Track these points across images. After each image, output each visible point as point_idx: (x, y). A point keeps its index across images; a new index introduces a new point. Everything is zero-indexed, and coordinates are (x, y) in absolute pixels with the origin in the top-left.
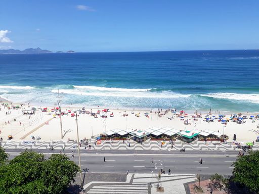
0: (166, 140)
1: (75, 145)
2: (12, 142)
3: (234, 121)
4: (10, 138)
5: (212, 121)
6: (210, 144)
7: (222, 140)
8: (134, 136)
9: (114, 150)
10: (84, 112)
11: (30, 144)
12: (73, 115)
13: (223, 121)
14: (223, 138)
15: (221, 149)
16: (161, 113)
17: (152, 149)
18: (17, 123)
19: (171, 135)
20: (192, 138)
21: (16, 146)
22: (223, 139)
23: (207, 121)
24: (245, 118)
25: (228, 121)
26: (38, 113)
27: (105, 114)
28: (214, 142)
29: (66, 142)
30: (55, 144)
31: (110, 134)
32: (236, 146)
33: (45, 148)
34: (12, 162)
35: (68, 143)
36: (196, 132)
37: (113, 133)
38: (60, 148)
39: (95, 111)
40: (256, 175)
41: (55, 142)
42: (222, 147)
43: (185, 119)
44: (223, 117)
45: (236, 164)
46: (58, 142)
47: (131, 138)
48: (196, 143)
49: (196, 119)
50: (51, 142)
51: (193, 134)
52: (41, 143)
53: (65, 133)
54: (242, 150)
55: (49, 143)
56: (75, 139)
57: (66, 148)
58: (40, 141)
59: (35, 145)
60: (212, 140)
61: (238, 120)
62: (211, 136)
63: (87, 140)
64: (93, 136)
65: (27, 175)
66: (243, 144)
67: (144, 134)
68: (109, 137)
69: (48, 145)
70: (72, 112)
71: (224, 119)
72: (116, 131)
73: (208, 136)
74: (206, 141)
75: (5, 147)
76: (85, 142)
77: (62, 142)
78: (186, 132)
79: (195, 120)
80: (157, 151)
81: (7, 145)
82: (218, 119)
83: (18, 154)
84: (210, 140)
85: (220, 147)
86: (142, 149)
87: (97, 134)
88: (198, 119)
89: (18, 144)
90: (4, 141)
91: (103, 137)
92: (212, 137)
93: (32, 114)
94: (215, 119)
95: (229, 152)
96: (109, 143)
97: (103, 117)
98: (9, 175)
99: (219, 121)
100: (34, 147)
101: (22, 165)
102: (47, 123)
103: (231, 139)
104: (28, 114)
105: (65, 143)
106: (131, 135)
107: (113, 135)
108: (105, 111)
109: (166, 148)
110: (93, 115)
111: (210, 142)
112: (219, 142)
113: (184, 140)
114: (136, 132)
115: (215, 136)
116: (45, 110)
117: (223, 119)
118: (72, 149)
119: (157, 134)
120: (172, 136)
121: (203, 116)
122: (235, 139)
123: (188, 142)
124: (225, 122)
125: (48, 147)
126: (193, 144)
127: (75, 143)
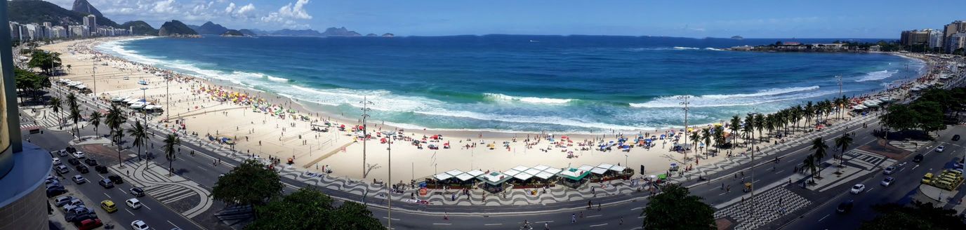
0: (539, 187)
1: (384, 191)
2: (291, 169)
3: (640, 145)
4: (291, 163)
5: (609, 149)
6: (608, 186)
7: (625, 177)
8: (484, 182)
9: (449, 206)
10: (401, 138)
11: (315, 178)
12: (383, 141)
13: (624, 147)
14: (626, 173)
15: (624, 192)
16: (531, 142)
17: (516, 204)
18: (301, 141)
19: (546, 178)
20: (581, 180)
21: (296, 176)
22: (628, 174)
23: (601, 150)
24: (655, 139)
25: (632, 146)
26: (334, 132)
27: (435, 144)
28: (614, 182)
29: (369, 184)
30: (352, 185)
31: (442, 177)
32: (645, 182)
33: (336, 188)
34: (287, 199)
35: (372, 185)
36: (586, 169)
37: (449, 177)
38: (360, 193)
39: (419, 137)
41: (352, 182)
42: (626, 188)
43: (569, 149)
44: (625, 141)
45: (647, 211)
46: (357, 182)
47: (480, 186)
48: (587, 187)
49: (585, 147)
50: (347, 180)
51: (581, 173)
52: (332, 178)
53: (369, 170)
54: (652, 186)
55: (344, 182)
56: (386, 181)
57: (369, 194)
58: (330, 175)
59: (322, 181)
60: (611, 179)
61: (645, 143)
62: (609, 172)
63: (404, 185)
64: (414, 179)
66: (654, 177)
67: (502, 178)
68: (441, 184)
69: (342, 184)
70: (383, 136)
71: (626, 143)
72: (454, 173)
73: (605, 174)
74: (601, 181)
75: (281, 174)
76: (398, 189)
77: (363, 184)
78: (572, 170)
79: (584, 149)
80: (523, 206)
81: (284, 172)
82: (618, 146)
83: (297, 188)
84: (607, 179)
85: (622, 189)
86: (497, 204)
87: (421, 176)
89: (299, 174)
90: (281, 164)
91: (431, 183)
92: (610, 174)
93: (323, 131)
94: (614, 145)
95: (636, 194)
96: (441, 193)
97: (432, 147)
98: (280, 217)
99: (619, 148)
100: (320, 184)
101: (300, 207)
102: (343, 149)
103: (637, 174)
104: (319, 130)
105: (367, 186)
106: (479, 181)
107: (447, 180)
108: (436, 138)
109: (539, 200)
110: (416, 143)
111: (608, 182)
112: (621, 181)
113: (568, 183)
114: (487, 176)
115: (615, 172)
116: (342, 128)
117: (625, 144)
118: (378, 197)
119: (524, 177)
120: (548, 179)
121: (597, 143)
122: (642, 173)
123: (575, 187)
124: (628, 149)
125: (342, 188)
126: (582, 189)
127: (383, 188)
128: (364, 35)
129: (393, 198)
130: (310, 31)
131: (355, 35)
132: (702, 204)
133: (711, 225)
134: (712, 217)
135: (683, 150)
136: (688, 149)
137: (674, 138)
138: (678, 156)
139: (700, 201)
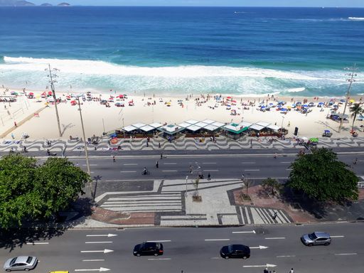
0: (206, 136)
1: (80, 144)
3: (298, 110)
5: (268, 110)
6: (263, 141)
7: (279, 135)
8: (163, 131)
9: (135, 151)
10: (90, 99)
11: (13, 145)
12: (74, 103)
13: (282, 109)
15: (277, 147)
16: (200, 101)
17: (187, 149)
19: (212, 130)
20: (240, 134)
22: (282, 133)
23: (261, 110)
24: (312, 106)
25: (290, 110)
26: (22, 100)
27: (121, 102)
29: (66, 141)
31: (129, 129)
32: (296, 142)
33: (37, 150)
35: (69, 142)
36: (246, 125)
37: (134, 128)
38: (59, 150)
39: (106, 97)
40: (317, 178)
42: (279, 144)
43: (232, 107)
44: (283, 104)
45: (295, 165)
46: (54, 141)
47: (160, 135)
48: (244, 139)
49: (247, 107)
51: (241, 128)
52: (30, 142)
53: (65, 129)
54: (303, 147)
55: (43, 143)
56: (80, 136)
57: (67, 149)
58: (28, 139)
59: (22, 146)
60: (266, 135)
61: (303, 108)
62: (265, 129)
63: (97, 138)
64: (106, 132)
65: (14, 187)
66: (306, 139)
67: (177, 129)
68: (128, 134)
69: (41, 145)
70: (73, 99)
71: (285, 107)
72: (138, 126)
73: (262, 130)
74: (258, 136)
76: (94, 141)
77: (61, 142)
78: (233, 125)
79: (245, 108)
80: (193, 151)
82: (277, 108)
84: (264, 135)
85: (276, 145)
86: (174, 149)
87: (112, 129)
88: (250, 107)
91: (120, 134)
92: (267, 131)
93: (10, 101)
94: (273, 107)
95: (287, 150)
96: (129, 141)
97: (118, 105)
99: (277, 110)
100: (20, 149)
101: (6, 174)
102: (36, 114)
103: (291, 134)
104: (7, 101)
105: (65, 143)
106: (159, 131)
107: (133, 131)
108: (121, 97)
109: (206, 147)
110: (104, 102)
111: (263, 137)
112: (275, 138)
113: (229, 135)
114: (165, 127)
115: (271, 130)
116: (31, 96)
117: (283, 107)
118: (76, 150)
119: (194, 129)
120: (214, 131)
121: (257, 104)
122: (296, 134)
123: (235, 139)
124: (285, 111)
125: (42, 149)
126: (241, 141)
127: (80, 142)
129: (89, 149)
132: (348, 171)
133: (354, 191)
134: (356, 184)
135: (340, 119)
136: (345, 119)
137: (332, 107)
138: (334, 124)
139: (347, 168)
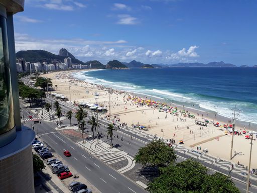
1: (245, 171)
2: (182, 147)
4: (182, 143)
11: (197, 154)
12: (248, 138)
18: (189, 130)
21: (185, 151)
26: (210, 126)
30: (221, 162)
33: (211, 163)
34: (178, 165)
35: (236, 166)
38: (227, 169)
41: (222, 161)
46: (225, 161)
50: (218, 159)
52: (207, 156)
53: (235, 155)
55: (216, 159)
56: (246, 164)
57: (233, 171)
58: (207, 154)
59: (201, 157)
65: (189, 182)
69: (214, 161)
70: (247, 134)
75: (176, 149)
77: (230, 163)
81: (178, 148)
83: (185, 159)
89: (187, 151)
90: (176, 143)
93: (203, 125)
98: (174, 175)
100: (200, 158)
101: (187, 171)
102: (217, 138)
104: (201, 125)
116: (217, 125)
118: (240, 174)
125: (214, 163)
127: (245, 169)
128: (239, 66)
130: (197, 64)
131: (230, 66)
